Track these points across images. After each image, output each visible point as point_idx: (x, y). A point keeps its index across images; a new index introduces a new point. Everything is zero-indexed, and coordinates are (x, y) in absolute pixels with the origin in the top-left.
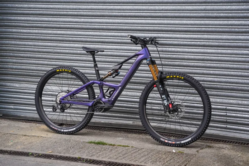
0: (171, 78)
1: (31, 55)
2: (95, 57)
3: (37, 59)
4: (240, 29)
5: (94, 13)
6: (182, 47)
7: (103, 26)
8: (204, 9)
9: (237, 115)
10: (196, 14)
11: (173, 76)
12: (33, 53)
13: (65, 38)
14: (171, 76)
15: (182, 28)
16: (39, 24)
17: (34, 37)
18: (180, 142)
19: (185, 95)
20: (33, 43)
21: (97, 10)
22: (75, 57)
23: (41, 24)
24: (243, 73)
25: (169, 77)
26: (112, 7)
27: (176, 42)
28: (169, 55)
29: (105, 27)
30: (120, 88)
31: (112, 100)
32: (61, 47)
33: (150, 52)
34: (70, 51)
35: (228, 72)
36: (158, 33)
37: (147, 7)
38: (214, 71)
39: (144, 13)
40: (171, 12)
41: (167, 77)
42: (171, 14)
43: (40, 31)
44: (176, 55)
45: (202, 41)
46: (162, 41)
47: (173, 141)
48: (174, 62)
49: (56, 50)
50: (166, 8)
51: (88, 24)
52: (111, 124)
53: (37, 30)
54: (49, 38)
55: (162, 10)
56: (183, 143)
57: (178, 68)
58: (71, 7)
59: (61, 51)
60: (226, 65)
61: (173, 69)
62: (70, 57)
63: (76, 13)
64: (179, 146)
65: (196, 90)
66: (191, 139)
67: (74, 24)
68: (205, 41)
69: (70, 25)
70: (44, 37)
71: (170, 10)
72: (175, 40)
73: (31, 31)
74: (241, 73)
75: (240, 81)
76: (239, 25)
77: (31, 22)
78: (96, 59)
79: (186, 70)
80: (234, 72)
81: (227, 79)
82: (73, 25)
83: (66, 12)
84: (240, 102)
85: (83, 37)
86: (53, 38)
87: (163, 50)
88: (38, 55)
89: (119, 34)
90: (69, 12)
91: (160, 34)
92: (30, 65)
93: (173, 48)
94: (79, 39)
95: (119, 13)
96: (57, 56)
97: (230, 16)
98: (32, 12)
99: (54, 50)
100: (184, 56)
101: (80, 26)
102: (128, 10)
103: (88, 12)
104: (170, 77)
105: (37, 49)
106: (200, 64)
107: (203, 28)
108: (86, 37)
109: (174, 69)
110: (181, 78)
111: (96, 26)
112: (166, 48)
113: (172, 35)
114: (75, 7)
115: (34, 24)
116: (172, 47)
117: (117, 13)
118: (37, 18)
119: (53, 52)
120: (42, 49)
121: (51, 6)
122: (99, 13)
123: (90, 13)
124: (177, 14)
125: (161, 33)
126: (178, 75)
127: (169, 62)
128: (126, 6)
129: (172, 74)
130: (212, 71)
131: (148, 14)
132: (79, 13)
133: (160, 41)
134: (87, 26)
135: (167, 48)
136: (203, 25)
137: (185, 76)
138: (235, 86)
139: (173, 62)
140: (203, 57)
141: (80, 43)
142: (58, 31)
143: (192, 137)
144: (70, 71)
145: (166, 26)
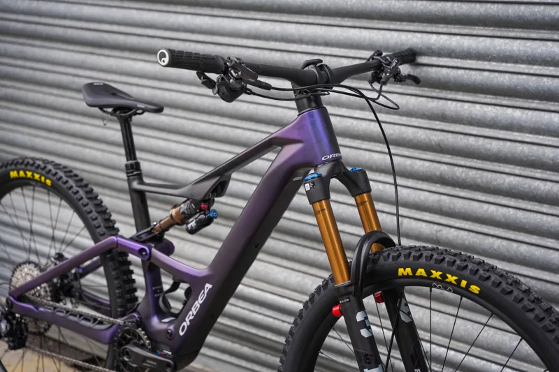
0: (421, 277)
2: (134, 129)
6: (535, 104)
11: (429, 274)
14: (421, 272)
25: (409, 270)
27: (507, 76)
28: (472, 140)
30: (208, 286)
31: (181, 334)
33: (340, 141)
36: (429, 29)
41: (401, 271)
44: (501, 143)
46: (445, 71)
48: (494, 175)
57: (512, 202)
61: (486, 206)
72: (503, 66)
78: (138, 140)
79: (545, 217)
87: (448, 113)
91: (434, 37)
93: (490, 108)
104: (414, 271)
109: (493, 208)
110: (468, 286)
112: (459, 104)
113: (488, 40)
116: (489, 99)
125: (442, 28)
126: (454, 268)
127: (472, 173)
129: (423, 260)
133: (434, 69)
135: (466, 105)
137: (489, 283)
139: (490, 175)
144: (48, 182)
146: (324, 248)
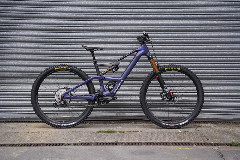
1: (9, 57)
3: (16, 61)
4: (213, 28)
5: (79, 15)
7: (87, 28)
8: (183, 12)
9: (211, 99)
10: (176, 15)
12: (11, 55)
13: (47, 39)
14: (170, 68)
15: (163, 28)
16: (18, 27)
17: (12, 39)
18: (179, 124)
19: (179, 86)
20: (11, 45)
21: (81, 12)
22: (58, 57)
23: (20, 27)
24: (216, 64)
25: (167, 68)
26: (97, 10)
29: (89, 28)
30: (122, 81)
31: (115, 92)
32: (43, 48)
34: (53, 51)
35: (204, 64)
37: (131, 10)
38: (192, 64)
39: (128, 15)
40: (153, 14)
41: (165, 69)
42: (153, 16)
43: (19, 33)
45: (181, 38)
47: (173, 124)
49: (37, 51)
50: (149, 10)
51: (72, 26)
52: (96, 117)
53: (15, 32)
54: (30, 39)
55: (146, 12)
56: (182, 125)
58: (54, 9)
59: (43, 52)
60: (202, 58)
62: (52, 57)
63: (59, 15)
64: (178, 127)
65: (192, 81)
66: (189, 121)
67: (57, 25)
68: (184, 38)
69: (53, 27)
70: (24, 39)
71: (152, 12)
72: (157, 38)
73: (9, 33)
74: (214, 64)
75: (214, 71)
76: (212, 25)
77: (8, 24)
80: (208, 64)
81: (203, 70)
82: (56, 27)
83: (48, 15)
84: (214, 88)
85: (67, 38)
86: (33, 39)
88: (16, 57)
89: (104, 34)
90: (52, 15)
92: (8, 67)
94: (62, 40)
95: (104, 15)
96: (38, 57)
97: (205, 17)
98: (9, 14)
99: (35, 51)
100: (166, 52)
101: (63, 27)
102: (112, 12)
103: (72, 15)
105: (16, 51)
106: (180, 58)
107: (182, 28)
108: (70, 38)
111: (80, 27)
114: (58, 9)
115: (12, 26)
117: (101, 15)
118: (15, 20)
119: (34, 53)
120: (21, 51)
121: (32, 9)
122: (84, 15)
123: (74, 15)
124: (159, 15)
128: (111, 9)
130: (190, 64)
131: (132, 16)
132: (62, 15)
134: (71, 28)
136: (182, 25)
138: (209, 75)
140: (182, 52)
141: (63, 44)
142: (39, 33)
143: (190, 119)
144: (69, 69)
145: (148, 26)
146: (152, 68)
